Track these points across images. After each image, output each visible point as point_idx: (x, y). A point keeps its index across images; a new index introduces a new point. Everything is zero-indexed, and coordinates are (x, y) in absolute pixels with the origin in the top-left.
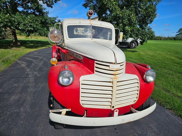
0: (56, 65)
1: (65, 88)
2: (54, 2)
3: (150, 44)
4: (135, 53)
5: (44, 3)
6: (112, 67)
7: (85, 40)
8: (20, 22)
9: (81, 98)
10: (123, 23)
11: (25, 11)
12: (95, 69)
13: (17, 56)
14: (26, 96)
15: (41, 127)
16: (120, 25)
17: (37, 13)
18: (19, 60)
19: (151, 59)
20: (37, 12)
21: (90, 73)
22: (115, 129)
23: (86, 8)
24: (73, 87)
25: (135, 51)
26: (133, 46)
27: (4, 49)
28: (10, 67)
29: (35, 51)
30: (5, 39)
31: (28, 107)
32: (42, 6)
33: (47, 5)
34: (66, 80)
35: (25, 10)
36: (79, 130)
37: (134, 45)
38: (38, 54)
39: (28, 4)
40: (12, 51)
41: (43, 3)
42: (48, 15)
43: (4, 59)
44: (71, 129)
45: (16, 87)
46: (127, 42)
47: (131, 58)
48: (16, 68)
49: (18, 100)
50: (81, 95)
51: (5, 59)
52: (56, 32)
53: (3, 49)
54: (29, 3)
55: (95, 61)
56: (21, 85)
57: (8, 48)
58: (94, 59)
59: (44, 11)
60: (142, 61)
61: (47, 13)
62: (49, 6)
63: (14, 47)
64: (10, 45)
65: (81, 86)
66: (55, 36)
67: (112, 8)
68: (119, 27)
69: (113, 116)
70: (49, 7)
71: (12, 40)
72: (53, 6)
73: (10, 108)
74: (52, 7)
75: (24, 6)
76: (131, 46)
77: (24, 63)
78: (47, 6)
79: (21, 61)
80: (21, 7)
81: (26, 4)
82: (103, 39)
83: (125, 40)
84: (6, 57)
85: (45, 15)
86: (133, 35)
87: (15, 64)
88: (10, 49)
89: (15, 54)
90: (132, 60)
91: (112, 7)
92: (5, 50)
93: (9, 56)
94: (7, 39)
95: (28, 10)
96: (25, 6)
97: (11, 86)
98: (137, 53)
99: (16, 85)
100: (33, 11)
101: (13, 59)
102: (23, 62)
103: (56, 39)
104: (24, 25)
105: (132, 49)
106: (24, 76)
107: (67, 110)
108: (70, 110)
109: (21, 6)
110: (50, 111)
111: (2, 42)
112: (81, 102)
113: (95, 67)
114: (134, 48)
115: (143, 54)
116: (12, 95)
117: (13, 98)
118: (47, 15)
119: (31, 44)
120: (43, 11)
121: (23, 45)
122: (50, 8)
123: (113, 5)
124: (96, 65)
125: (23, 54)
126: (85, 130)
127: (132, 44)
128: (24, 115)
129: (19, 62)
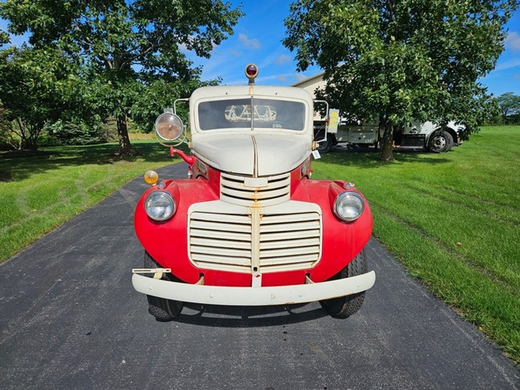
0: (155, 185)
1: (161, 226)
2: (213, 44)
3: (512, 138)
4: (438, 165)
5: (191, 49)
6: (250, 183)
7: (235, 133)
8: (132, 100)
9: (190, 249)
10: (391, 82)
11: (148, 71)
12: (222, 189)
13: (122, 180)
14: (118, 260)
15: (130, 315)
16: (381, 87)
17: (176, 74)
18: (125, 188)
19: (484, 181)
20: (175, 72)
21: (212, 199)
22: (285, 333)
23: (292, 49)
24: (175, 225)
25: (444, 161)
26: (442, 146)
27: (99, 164)
28: (102, 203)
29: (165, 168)
30: (107, 142)
31: (117, 280)
32: (183, 56)
33: (197, 53)
34: (159, 210)
35: (148, 68)
36: (203, 327)
37: (443, 142)
38: (171, 173)
39: (154, 54)
40: (114, 170)
41: (188, 48)
42: (199, 76)
43: (92, 185)
44: (188, 323)
45: (103, 243)
46: (420, 133)
47: (420, 180)
48: (113, 205)
49: (101, 267)
50: (190, 241)
51: (96, 186)
52: (172, 118)
53: (96, 165)
54: (156, 52)
55: (222, 174)
56: (114, 239)
57: (108, 163)
58: (219, 168)
59: (191, 67)
60: (449, 187)
61: (198, 71)
62: (202, 53)
63: (121, 159)
64: (113, 156)
65: (190, 224)
66: (170, 126)
67: (356, 43)
68: (380, 93)
69: (251, 286)
70: (201, 56)
71: (118, 143)
72: (210, 52)
73: (82, 280)
74: (208, 56)
75: (146, 59)
76: (435, 145)
77: (134, 194)
78: (198, 55)
79: (128, 191)
80: (140, 62)
81: (150, 55)
82: (278, 129)
83: (415, 129)
84: (99, 183)
85: (193, 77)
86: (423, 112)
87: (115, 196)
88: (111, 163)
89: (120, 175)
90: (417, 183)
91: (357, 40)
92: (100, 166)
93: (105, 180)
94: (111, 142)
95: (155, 68)
96: (148, 61)
97: (93, 241)
98: (449, 164)
99: (104, 238)
100: (165, 70)
101: (111, 186)
102: (131, 192)
103: (173, 132)
104: (141, 105)
105: (437, 155)
106: (126, 221)
107: (165, 270)
108: (170, 272)
109: (139, 60)
110: (133, 272)
111: (98, 149)
112: (191, 258)
113: (221, 186)
114: (444, 150)
115: (467, 166)
116: (92, 258)
117: (94, 262)
118: (197, 77)
119: (161, 152)
120: (189, 68)
121: (141, 155)
122: (204, 58)
123: (359, 35)
124: (222, 181)
125: (136, 174)
126: (216, 328)
127: (436, 138)
128: (106, 293)
129: (123, 192)
